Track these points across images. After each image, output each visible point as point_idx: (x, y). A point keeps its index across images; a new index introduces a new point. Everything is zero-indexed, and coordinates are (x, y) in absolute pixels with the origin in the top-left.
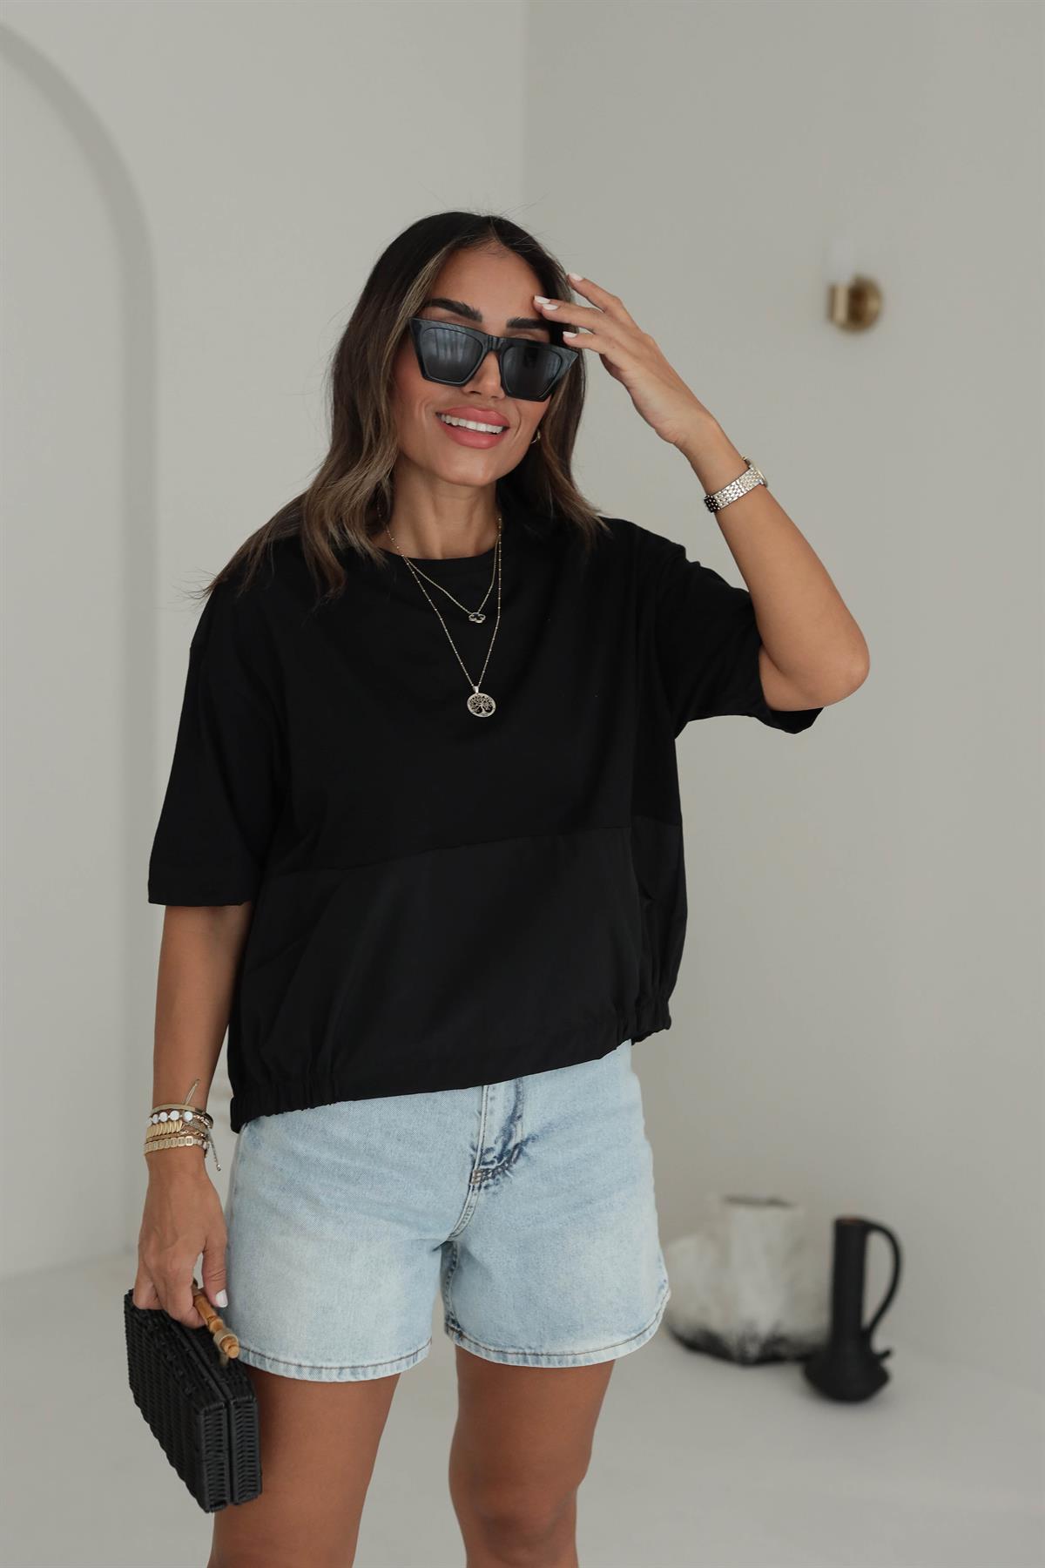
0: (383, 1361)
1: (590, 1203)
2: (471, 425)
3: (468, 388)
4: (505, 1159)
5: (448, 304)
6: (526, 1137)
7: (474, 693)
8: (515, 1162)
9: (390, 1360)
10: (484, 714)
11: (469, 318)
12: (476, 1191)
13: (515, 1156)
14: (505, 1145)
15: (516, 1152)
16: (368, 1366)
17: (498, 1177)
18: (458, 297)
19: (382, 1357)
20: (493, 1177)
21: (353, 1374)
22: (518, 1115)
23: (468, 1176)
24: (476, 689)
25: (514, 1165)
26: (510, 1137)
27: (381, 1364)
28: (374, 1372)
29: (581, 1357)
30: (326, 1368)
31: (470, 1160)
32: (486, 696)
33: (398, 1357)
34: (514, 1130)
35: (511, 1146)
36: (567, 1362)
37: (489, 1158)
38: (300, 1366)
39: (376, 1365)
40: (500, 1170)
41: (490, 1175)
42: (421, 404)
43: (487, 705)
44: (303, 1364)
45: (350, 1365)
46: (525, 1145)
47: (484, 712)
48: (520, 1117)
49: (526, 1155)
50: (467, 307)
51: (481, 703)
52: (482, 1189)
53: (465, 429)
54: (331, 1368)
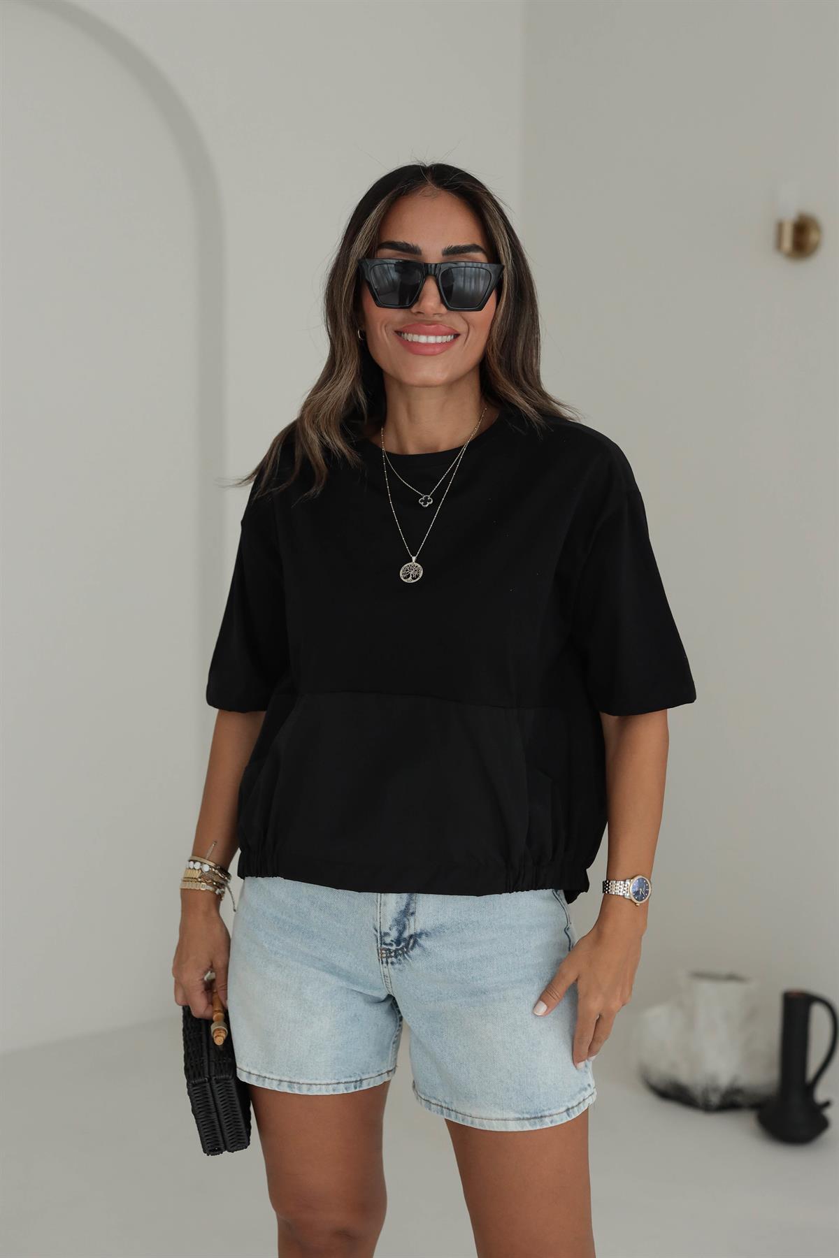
0: (318, 1082)
1: (485, 993)
2: (423, 339)
3: (414, 310)
4: (403, 944)
5: (393, 245)
6: (419, 931)
7: (411, 561)
8: (412, 949)
9: (325, 1082)
10: (410, 580)
11: (411, 253)
12: (385, 965)
13: (411, 944)
14: (401, 933)
15: (412, 941)
16: (303, 1084)
17: (399, 957)
18: (400, 238)
19: (317, 1079)
20: (396, 957)
21: (289, 1086)
22: (411, 911)
23: (376, 951)
24: (414, 558)
25: (411, 952)
26: (404, 928)
27: (316, 1085)
28: (309, 1090)
29: (477, 1121)
30: (269, 1078)
31: (375, 938)
32: (419, 566)
33: (336, 1081)
34: (407, 922)
35: (406, 935)
36: (468, 1121)
37: (388, 940)
38: (250, 1073)
39: (311, 1084)
40: (400, 952)
41: (393, 954)
42: (381, 327)
43: (416, 573)
44: (252, 1072)
45: (288, 1080)
46: (420, 937)
47: (410, 578)
48: (413, 914)
49: (420, 946)
50: (407, 244)
51: (412, 571)
52: (389, 965)
53: (418, 343)
54: (272, 1079)
